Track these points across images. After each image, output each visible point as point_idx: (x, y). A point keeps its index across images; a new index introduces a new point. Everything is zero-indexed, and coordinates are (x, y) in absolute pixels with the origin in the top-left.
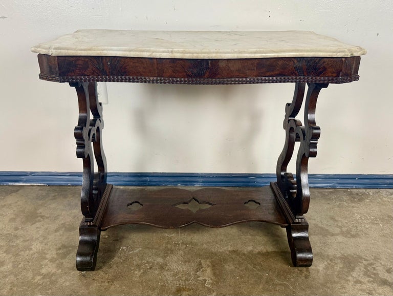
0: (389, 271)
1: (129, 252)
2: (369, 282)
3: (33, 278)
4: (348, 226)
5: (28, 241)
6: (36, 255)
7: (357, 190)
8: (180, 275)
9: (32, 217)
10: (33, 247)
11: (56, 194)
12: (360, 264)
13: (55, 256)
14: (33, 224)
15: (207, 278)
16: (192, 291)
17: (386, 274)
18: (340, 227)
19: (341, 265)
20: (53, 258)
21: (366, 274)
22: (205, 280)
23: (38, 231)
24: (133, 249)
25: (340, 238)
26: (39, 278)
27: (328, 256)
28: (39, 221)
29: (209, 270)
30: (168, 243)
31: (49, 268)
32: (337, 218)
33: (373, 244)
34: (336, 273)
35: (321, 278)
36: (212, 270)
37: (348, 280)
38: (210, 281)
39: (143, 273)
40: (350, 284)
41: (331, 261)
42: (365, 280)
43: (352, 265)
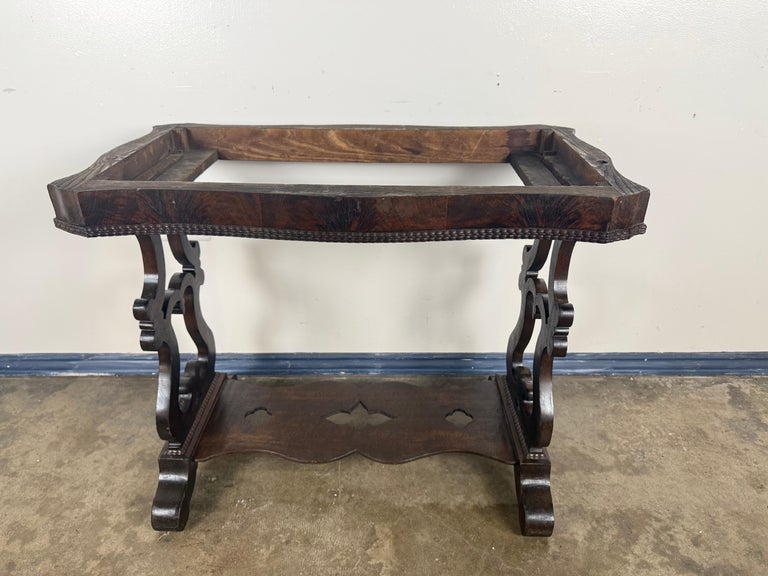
0: (696, 542)
1: (251, 508)
2: (661, 564)
3: (84, 566)
4: (629, 452)
5: (77, 488)
6: (90, 519)
7: (646, 379)
8: (338, 556)
9: (87, 440)
10: (85, 501)
11: (131, 392)
12: (647, 528)
13: (123, 519)
14: (88, 453)
15: (384, 562)
17: (692, 549)
18: (615, 454)
19: (614, 531)
20: (120, 523)
21: (658, 548)
22: (381, 565)
23: (96, 468)
24: (258, 503)
25: (615, 477)
26: (93, 564)
27: (593, 512)
28: (99, 447)
29: (388, 545)
30: (319, 491)
31: (112, 544)
32: (609, 435)
33: (671, 487)
34: (606, 548)
35: (580, 557)
36: (394, 544)
37: (626, 562)
38: (390, 567)
39: (275, 552)
40: (630, 568)
41: (598, 522)
42: (656, 560)
43: (634, 531)
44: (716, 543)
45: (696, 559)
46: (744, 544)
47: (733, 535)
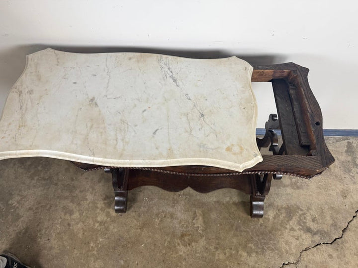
0: (313, 221)
1: (150, 202)
2: (299, 229)
3: (94, 225)
5: (83, 191)
6: (91, 205)
8: (183, 223)
10: (87, 197)
12: (297, 214)
13: (103, 206)
14: (82, 174)
15: (200, 226)
16: (191, 236)
17: (312, 223)
19: (284, 215)
21: (299, 223)
22: (198, 227)
23: (87, 182)
24: (152, 200)
25: (289, 190)
26: (97, 225)
27: (278, 206)
29: (201, 218)
31: (102, 216)
33: (310, 195)
34: (280, 222)
35: (270, 226)
36: (203, 218)
37: (286, 228)
38: (202, 228)
39: (161, 221)
40: (287, 231)
41: (279, 211)
42: (297, 228)
43: (292, 215)
44: (321, 221)
45: (312, 227)
46: (331, 222)
47: (328, 218)
